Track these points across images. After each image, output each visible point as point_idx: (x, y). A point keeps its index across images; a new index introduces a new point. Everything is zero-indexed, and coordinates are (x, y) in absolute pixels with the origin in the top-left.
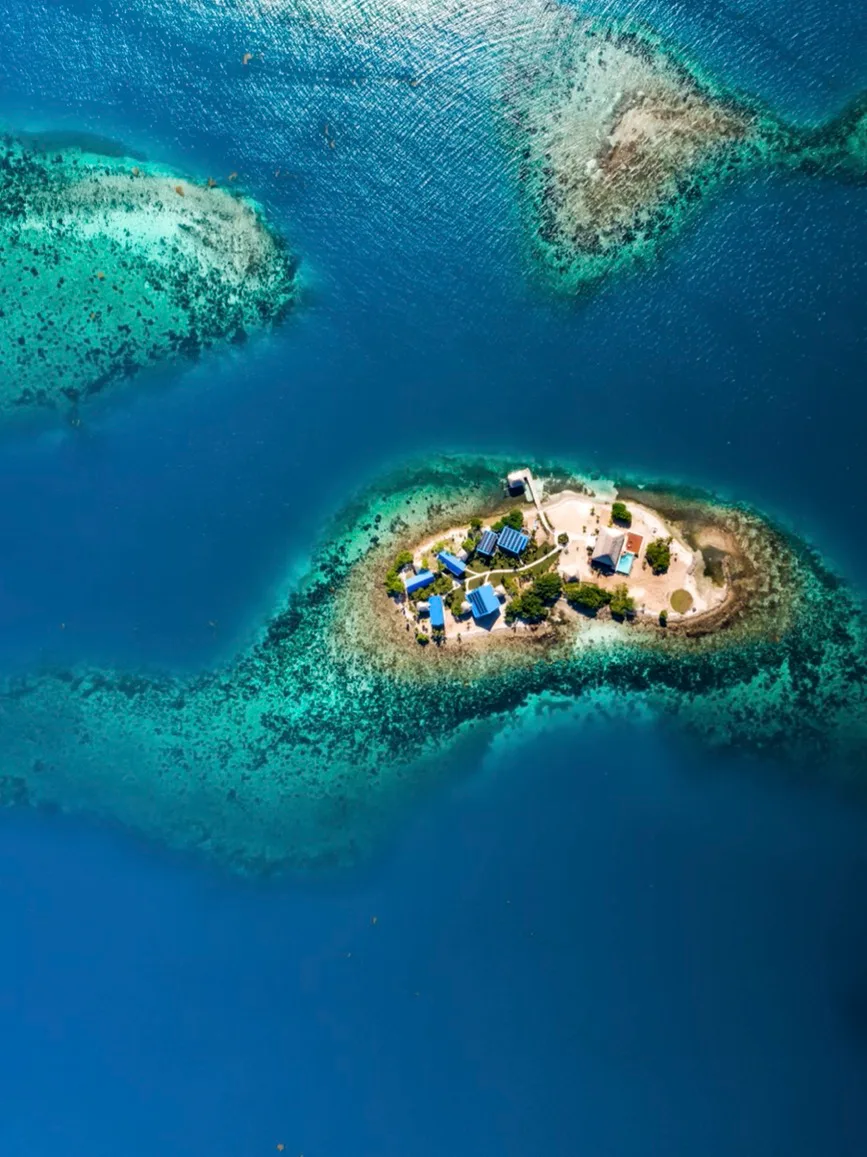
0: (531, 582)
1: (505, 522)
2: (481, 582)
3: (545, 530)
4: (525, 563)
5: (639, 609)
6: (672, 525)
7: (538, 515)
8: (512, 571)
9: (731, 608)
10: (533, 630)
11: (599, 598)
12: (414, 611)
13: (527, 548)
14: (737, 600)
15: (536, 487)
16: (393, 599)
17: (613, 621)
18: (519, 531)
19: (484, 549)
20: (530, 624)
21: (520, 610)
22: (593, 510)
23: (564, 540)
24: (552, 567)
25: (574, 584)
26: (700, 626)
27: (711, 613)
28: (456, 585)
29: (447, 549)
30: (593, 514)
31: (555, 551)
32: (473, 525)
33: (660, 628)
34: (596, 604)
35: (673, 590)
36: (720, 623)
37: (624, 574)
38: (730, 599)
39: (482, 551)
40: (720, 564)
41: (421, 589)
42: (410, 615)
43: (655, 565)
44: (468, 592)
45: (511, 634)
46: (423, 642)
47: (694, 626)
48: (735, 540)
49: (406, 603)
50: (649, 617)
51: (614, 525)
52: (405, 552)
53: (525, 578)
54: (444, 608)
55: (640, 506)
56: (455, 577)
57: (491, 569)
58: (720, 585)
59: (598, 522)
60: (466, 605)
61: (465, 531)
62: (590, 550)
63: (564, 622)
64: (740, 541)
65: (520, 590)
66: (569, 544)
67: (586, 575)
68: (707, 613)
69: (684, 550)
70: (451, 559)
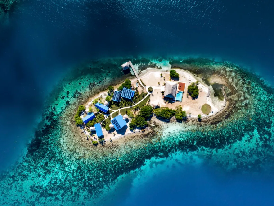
0: (139, 111)
1: (124, 86)
2: (117, 114)
3: (142, 87)
4: (135, 103)
5: (188, 115)
6: (197, 76)
7: (138, 81)
8: (130, 107)
9: (229, 109)
10: (143, 132)
11: (170, 113)
12: (89, 131)
13: (134, 95)
14: (230, 104)
15: (135, 68)
16: (79, 127)
17: (177, 123)
18: (130, 89)
19: (116, 100)
20: (141, 130)
21: (135, 124)
22: (161, 75)
23: (150, 90)
24: (147, 103)
25: (158, 109)
26: (216, 119)
27: (220, 113)
28: (106, 117)
29: (99, 101)
30: (162, 77)
31: (148, 95)
32: (109, 90)
33: (198, 123)
34: (169, 116)
35: (202, 105)
36: (224, 116)
37: (179, 101)
38: (227, 105)
39: (115, 100)
40: (221, 90)
41: (90, 121)
42: (88, 133)
43: (192, 95)
44: (112, 119)
45: (133, 135)
46: (96, 145)
47: (213, 119)
48: (226, 79)
49: (86, 128)
50: (193, 118)
51: (172, 80)
52: (81, 106)
53: (136, 109)
54: (102, 128)
55: (182, 70)
56: (105, 114)
57: (121, 108)
58: (222, 100)
59: (164, 80)
60: (111, 125)
61: (106, 93)
62: (163, 93)
63: (156, 126)
64: (228, 79)
65: (134, 115)
66: (153, 92)
67: (163, 104)
68: (218, 113)
69: (204, 86)
70: (101, 106)
